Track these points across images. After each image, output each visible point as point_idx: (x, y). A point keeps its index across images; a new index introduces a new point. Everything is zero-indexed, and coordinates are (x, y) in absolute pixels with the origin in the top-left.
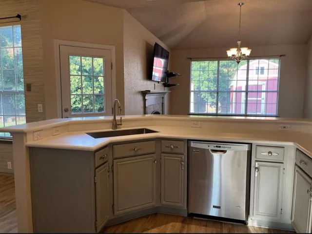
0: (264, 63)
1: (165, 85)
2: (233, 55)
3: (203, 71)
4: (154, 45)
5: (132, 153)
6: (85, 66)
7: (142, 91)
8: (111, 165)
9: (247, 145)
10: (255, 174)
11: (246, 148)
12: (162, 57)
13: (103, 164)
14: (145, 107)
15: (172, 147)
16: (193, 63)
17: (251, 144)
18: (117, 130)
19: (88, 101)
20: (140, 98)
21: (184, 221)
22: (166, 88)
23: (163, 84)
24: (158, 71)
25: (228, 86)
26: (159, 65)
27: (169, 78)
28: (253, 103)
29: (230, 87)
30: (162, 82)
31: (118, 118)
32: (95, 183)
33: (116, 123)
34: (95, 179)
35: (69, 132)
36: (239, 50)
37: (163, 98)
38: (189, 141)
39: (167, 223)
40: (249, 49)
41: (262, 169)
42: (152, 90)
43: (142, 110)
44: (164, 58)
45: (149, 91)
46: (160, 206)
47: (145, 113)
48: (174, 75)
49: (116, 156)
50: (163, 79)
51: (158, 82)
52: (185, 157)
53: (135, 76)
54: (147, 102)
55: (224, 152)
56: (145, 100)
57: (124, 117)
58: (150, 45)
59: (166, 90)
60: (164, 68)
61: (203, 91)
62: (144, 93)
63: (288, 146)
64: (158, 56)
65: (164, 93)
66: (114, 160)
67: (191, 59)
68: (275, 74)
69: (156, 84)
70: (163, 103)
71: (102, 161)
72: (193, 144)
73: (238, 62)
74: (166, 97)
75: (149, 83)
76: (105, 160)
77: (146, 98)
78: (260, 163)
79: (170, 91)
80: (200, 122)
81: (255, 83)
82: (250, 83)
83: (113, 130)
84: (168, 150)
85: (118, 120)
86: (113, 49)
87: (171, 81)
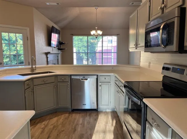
0: (110, 38)
1: (59, 49)
2: (94, 34)
3: (81, 41)
4: (51, 27)
5: (43, 83)
6: (5, 37)
7: (46, 53)
8: (32, 89)
9: (96, 76)
10: (99, 88)
11: (95, 77)
12: (56, 33)
13: (28, 88)
14: (47, 61)
15: (63, 79)
16: (74, 37)
17: (98, 75)
18: (34, 72)
19: (9, 59)
20: (45, 56)
21: (70, 113)
22: (59, 51)
23: (58, 48)
24: (54, 41)
25: (95, 49)
26: (55, 38)
27: (61, 45)
28: (105, 58)
29: (95, 50)
30: (57, 48)
31: (34, 66)
32: (25, 97)
33: (33, 69)
34: (25, 95)
35: (6, 74)
36: (96, 32)
37: (58, 56)
38: (71, 75)
39: (62, 115)
40: (101, 31)
41: (102, 85)
42: (51, 52)
43: (46, 63)
44: (58, 34)
45: (50, 52)
46: (58, 107)
47: (48, 64)
48: (64, 44)
49: (35, 84)
50: (57, 46)
51: (55, 47)
52: (69, 83)
53: (41, 44)
54: (48, 59)
55: (87, 79)
56: (47, 58)
57: (37, 66)
58: (49, 27)
59: (60, 52)
60: (57, 39)
61: (81, 53)
62: (47, 54)
63: (112, 75)
64: (54, 32)
65: (58, 54)
66: (34, 87)
67: (73, 35)
68: (115, 44)
69: (54, 48)
70: (58, 59)
71: (28, 87)
72: (73, 77)
73: (96, 38)
74: (60, 56)
75: (49, 48)
76: (30, 86)
77: (48, 56)
78: (101, 83)
79: (62, 53)
80: (76, 68)
81: (106, 48)
82: (104, 48)
83: (31, 73)
84: (61, 80)
85: (34, 67)
86: (28, 29)
87: (62, 47)
